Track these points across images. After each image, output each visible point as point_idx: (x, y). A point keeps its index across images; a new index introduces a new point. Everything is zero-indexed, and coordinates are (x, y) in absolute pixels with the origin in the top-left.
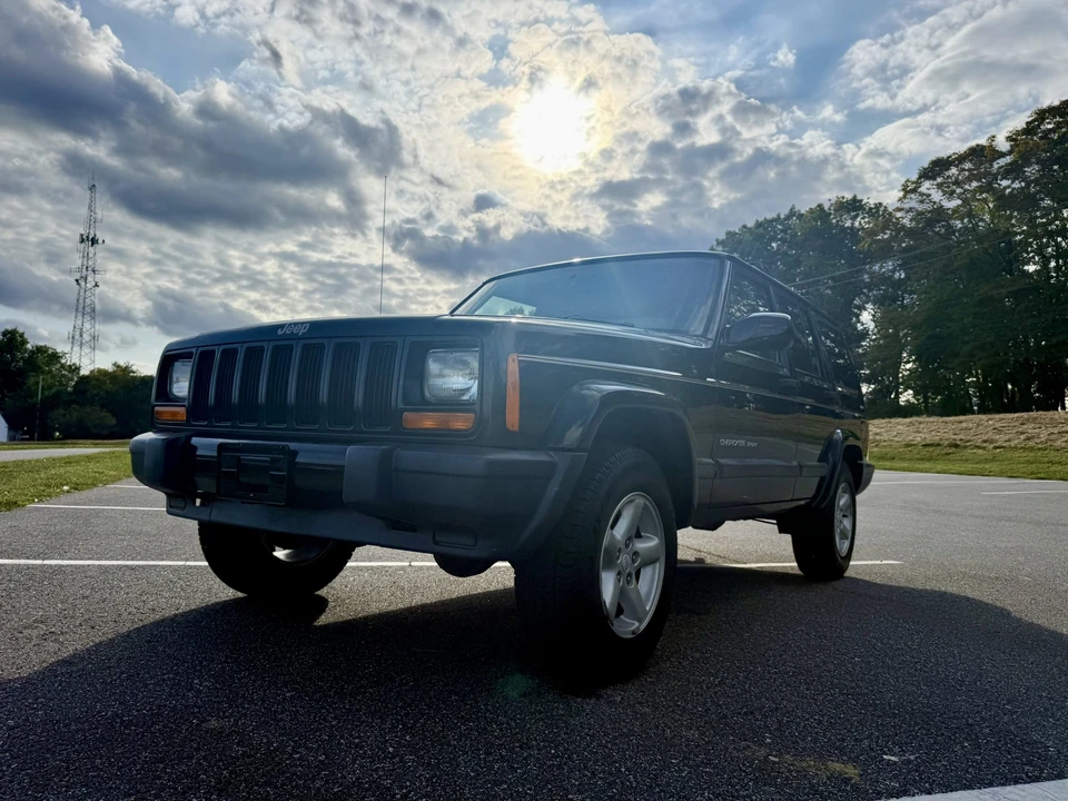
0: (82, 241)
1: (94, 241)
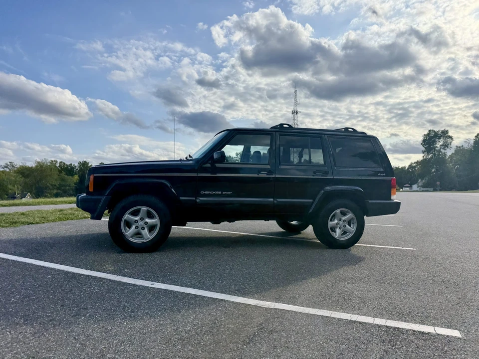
0: (293, 113)
1: (297, 112)
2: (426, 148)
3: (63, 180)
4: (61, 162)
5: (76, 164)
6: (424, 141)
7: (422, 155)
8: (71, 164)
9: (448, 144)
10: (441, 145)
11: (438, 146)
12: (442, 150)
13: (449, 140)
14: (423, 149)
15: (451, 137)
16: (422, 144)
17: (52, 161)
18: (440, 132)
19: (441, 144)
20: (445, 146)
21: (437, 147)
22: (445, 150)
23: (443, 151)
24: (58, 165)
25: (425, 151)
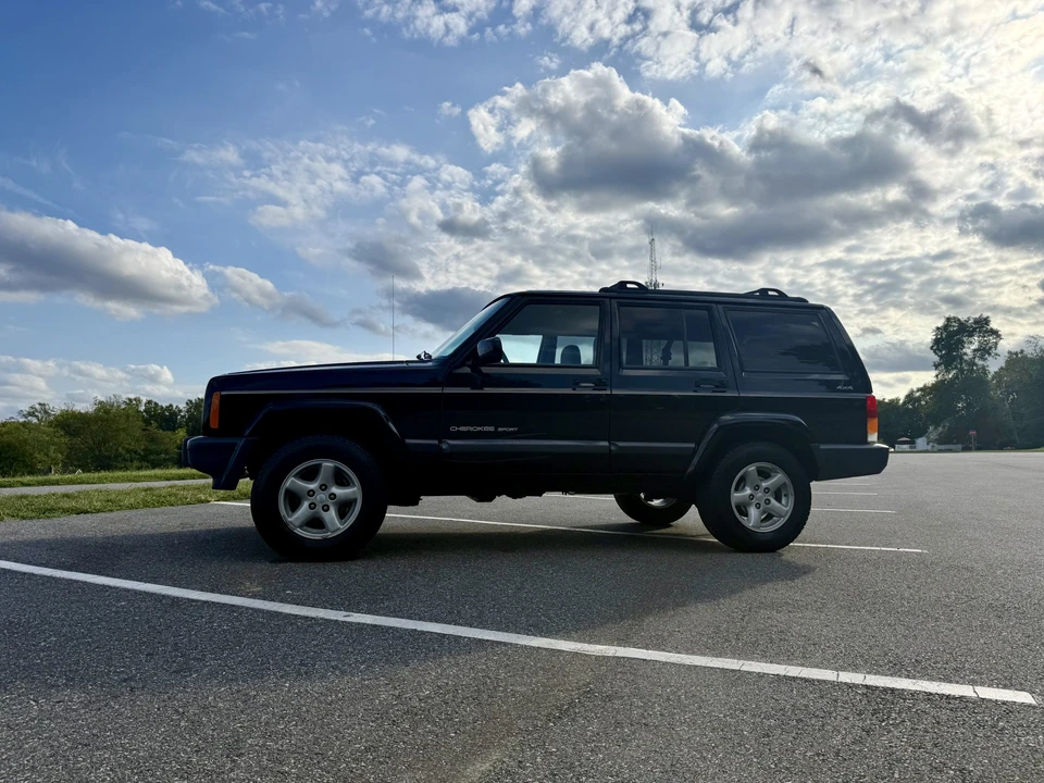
2: (941, 357)
3: (153, 440)
4: (149, 402)
5: (183, 406)
6: (937, 341)
7: (934, 373)
8: (171, 405)
9: (990, 348)
10: (975, 350)
11: (968, 351)
12: (977, 360)
13: (992, 339)
14: (936, 359)
15: (995, 333)
16: (932, 348)
17: (130, 400)
18: (972, 321)
19: (973, 347)
20: (984, 351)
21: (965, 354)
22: (985, 359)
23: (980, 363)
24: (142, 408)
25: (940, 364)
